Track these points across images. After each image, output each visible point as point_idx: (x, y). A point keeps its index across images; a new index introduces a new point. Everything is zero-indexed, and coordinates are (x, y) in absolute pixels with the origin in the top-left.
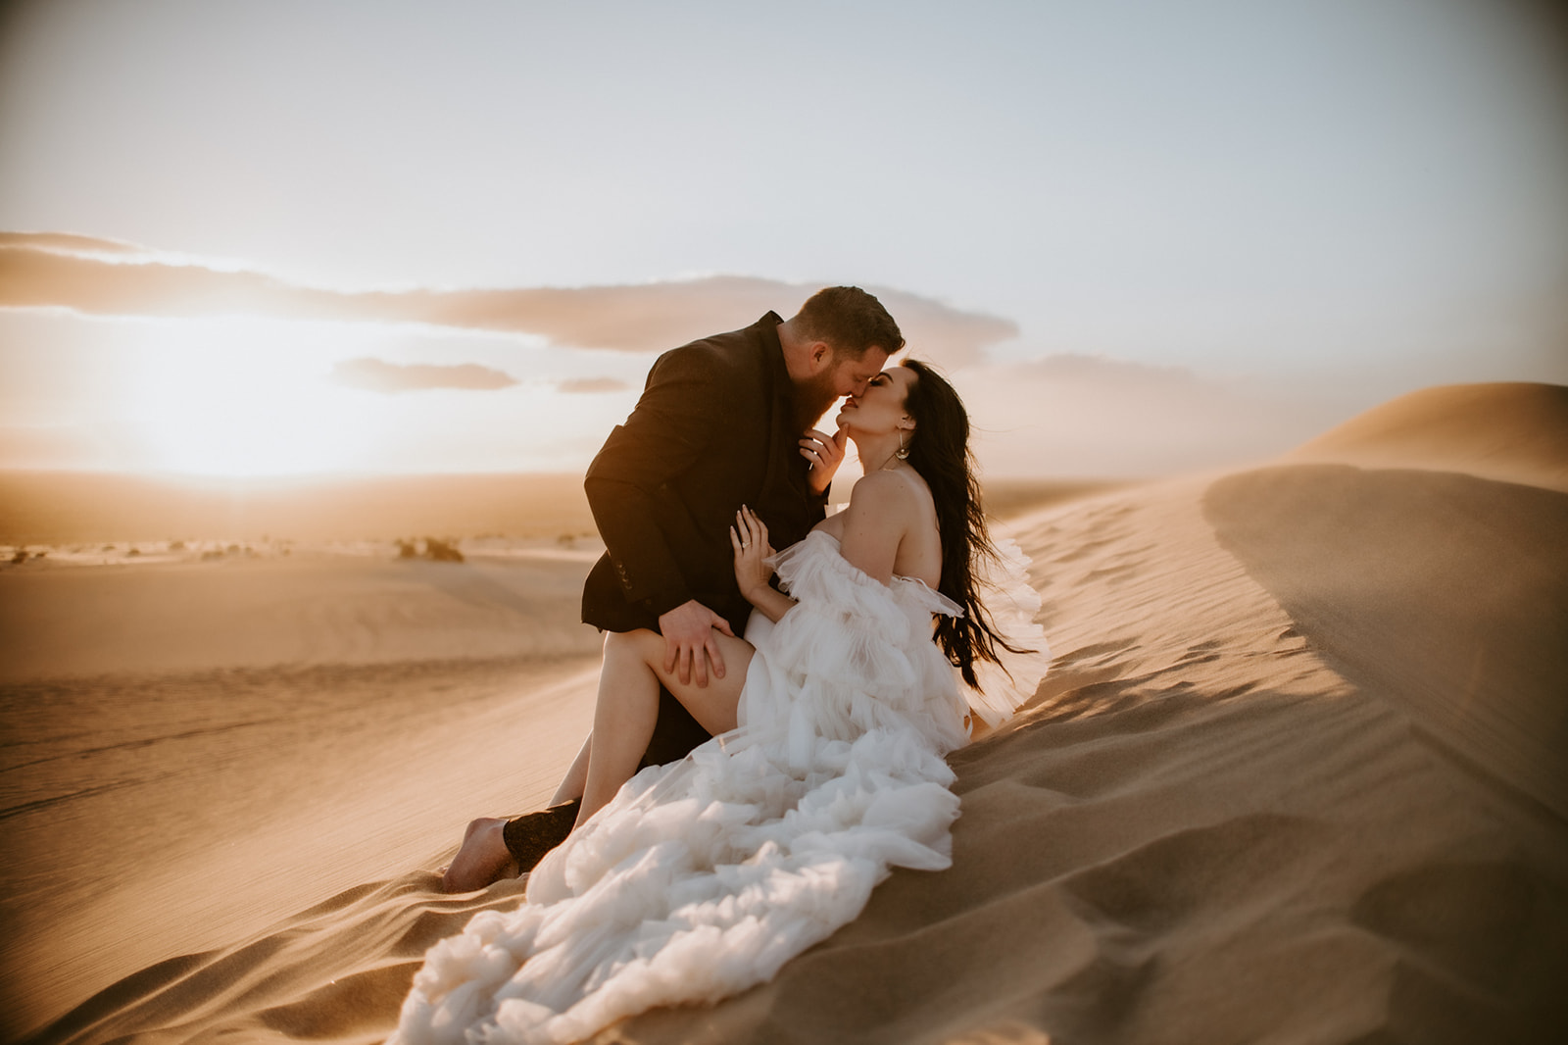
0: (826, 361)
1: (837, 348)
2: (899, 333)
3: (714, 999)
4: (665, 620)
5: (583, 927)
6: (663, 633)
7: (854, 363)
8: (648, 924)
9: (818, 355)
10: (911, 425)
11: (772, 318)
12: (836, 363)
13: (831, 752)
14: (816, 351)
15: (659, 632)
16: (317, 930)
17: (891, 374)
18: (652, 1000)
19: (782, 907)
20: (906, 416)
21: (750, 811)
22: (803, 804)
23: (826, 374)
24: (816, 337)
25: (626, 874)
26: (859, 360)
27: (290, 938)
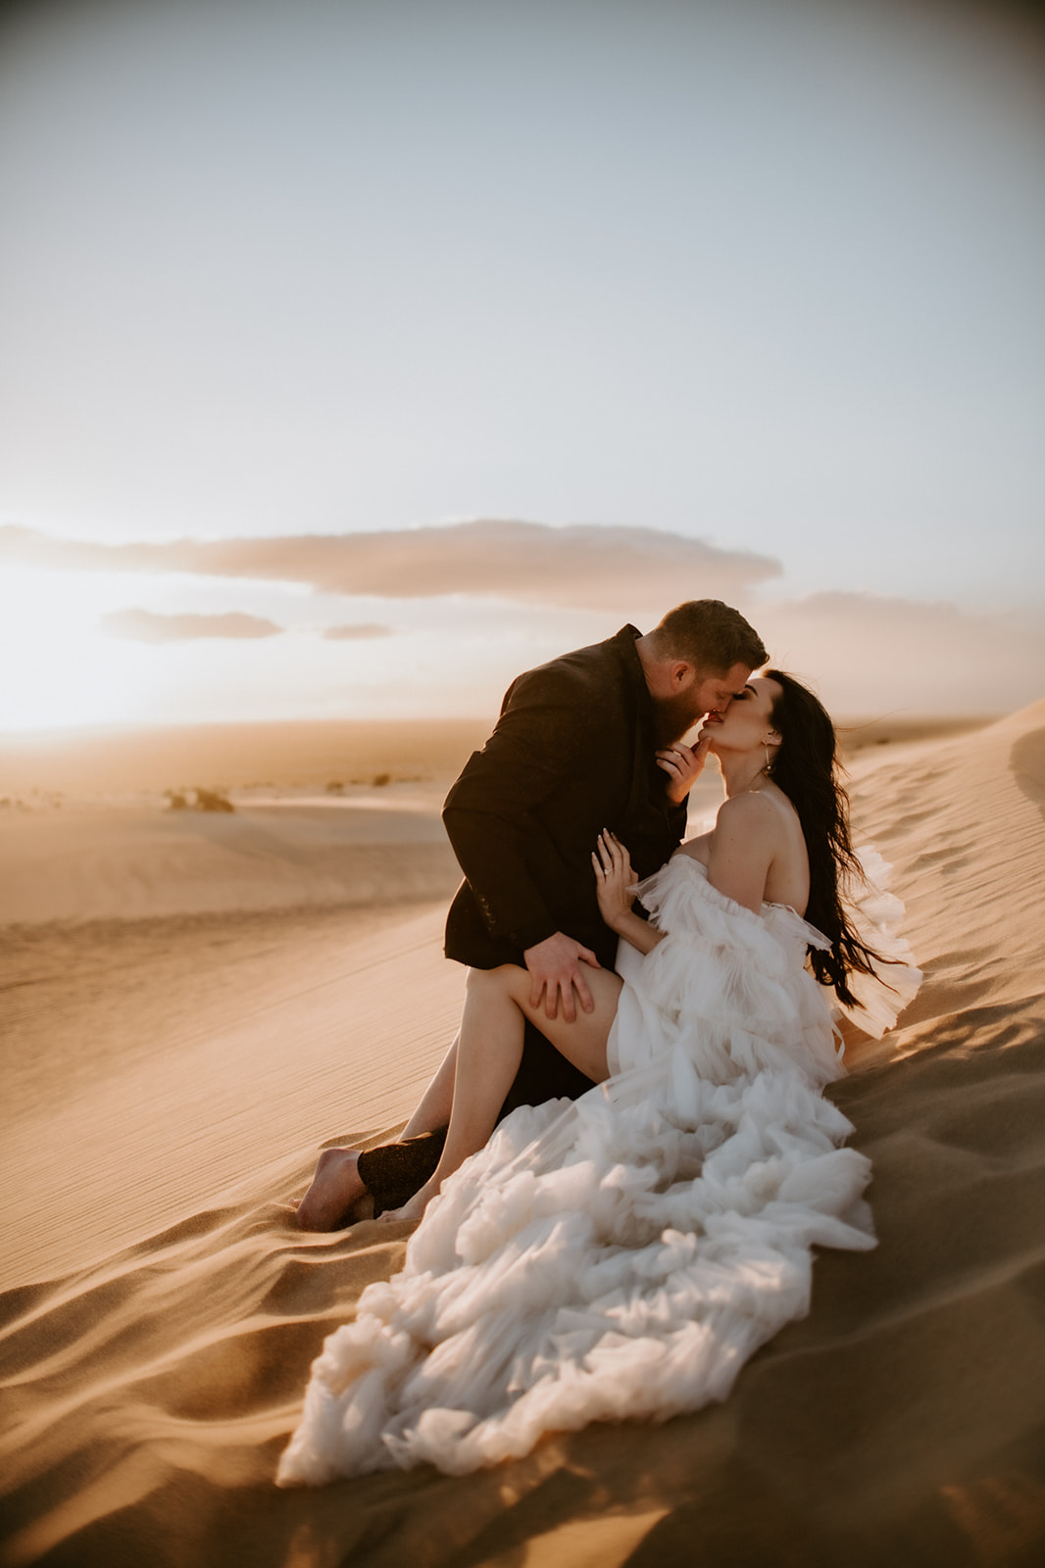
0: (689, 679)
1: (699, 666)
2: (763, 648)
3: (662, 1417)
4: (530, 955)
5: (491, 1311)
6: (529, 966)
7: (718, 681)
8: (565, 1314)
9: (680, 675)
10: (777, 741)
11: (630, 633)
12: (699, 681)
13: (720, 1102)
14: (677, 671)
15: (524, 966)
16: (170, 1271)
17: (755, 687)
18: (591, 1415)
19: (721, 1308)
20: (771, 731)
21: (650, 1175)
22: (709, 1168)
23: (688, 693)
24: (677, 656)
25: (532, 1253)
26: (723, 677)
27: (141, 1280)
